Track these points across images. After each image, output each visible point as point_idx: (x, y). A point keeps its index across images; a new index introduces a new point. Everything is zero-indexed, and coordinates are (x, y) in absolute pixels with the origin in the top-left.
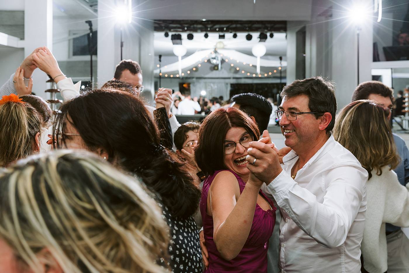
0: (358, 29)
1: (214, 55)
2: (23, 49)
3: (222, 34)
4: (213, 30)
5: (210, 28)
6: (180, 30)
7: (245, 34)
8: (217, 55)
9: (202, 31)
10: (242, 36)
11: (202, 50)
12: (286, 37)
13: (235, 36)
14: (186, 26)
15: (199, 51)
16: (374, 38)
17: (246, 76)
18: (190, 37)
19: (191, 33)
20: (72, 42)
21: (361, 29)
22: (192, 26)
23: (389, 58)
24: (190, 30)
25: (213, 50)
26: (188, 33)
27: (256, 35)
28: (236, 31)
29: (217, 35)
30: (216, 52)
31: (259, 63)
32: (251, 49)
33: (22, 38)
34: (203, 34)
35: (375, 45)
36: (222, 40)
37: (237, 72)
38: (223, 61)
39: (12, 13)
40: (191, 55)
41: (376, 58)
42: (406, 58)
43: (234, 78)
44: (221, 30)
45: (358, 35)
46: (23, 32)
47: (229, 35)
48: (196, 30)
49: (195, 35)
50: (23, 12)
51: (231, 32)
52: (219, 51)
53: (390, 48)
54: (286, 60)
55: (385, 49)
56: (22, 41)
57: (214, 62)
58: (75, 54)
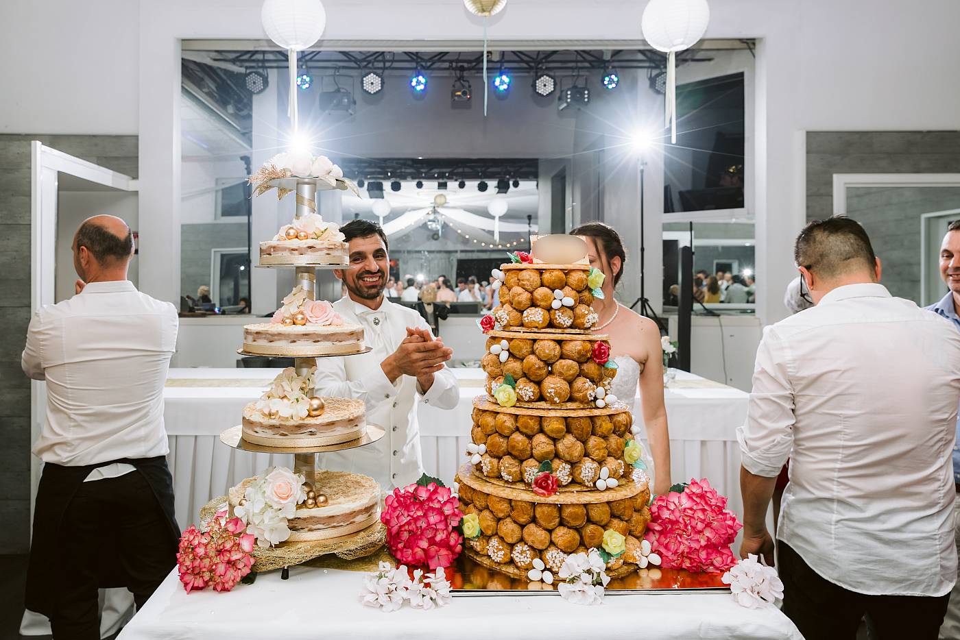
0: (643, 164)
1: (431, 217)
2: (136, 193)
3: (441, 181)
4: (430, 177)
5: (425, 173)
6: (382, 176)
7: (476, 183)
8: (437, 215)
9: (413, 178)
10: (472, 185)
11: (415, 209)
12: (537, 185)
13: (462, 185)
14: (390, 170)
15: (410, 211)
16: (666, 178)
17: (480, 248)
18: (396, 187)
19: (398, 180)
20: (220, 194)
21: (646, 164)
22: (398, 171)
23: (687, 207)
24: (396, 177)
25: (432, 209)
26: (393, 180)
27: (492, 184)
28: (463, 178)
29: (435, 184)
30: (435, 212)
31: (497, 227)
32: (486, 208)
33: (135, 177)
34: (414, 183)
35: (667, 190)
36: (442, 192)
37: (466, 241)
38: (445, 226)
39: (118, 138)
40: (399, 218)
41: (668, 208)
42: (714, 206)
43: (462, 251)
44: (441, 176)
45: (642, 171)
46: (137, 168)
47: (453, 185)
48: (404, 177)
49: (403, 184)
50: (136, 137)
51: (456, 180)
52: (439, 210)
53: (688, 192)
54: (536, 223)
55: (681, 193)
56: (134, 181)
57: (433, 226)
58: (226, 213)
